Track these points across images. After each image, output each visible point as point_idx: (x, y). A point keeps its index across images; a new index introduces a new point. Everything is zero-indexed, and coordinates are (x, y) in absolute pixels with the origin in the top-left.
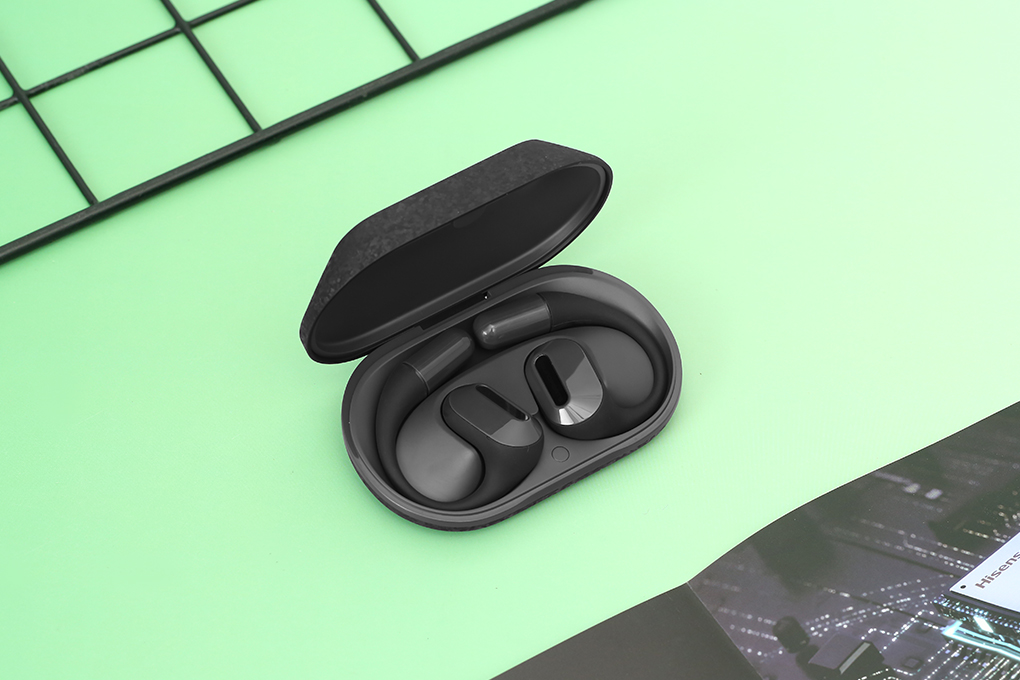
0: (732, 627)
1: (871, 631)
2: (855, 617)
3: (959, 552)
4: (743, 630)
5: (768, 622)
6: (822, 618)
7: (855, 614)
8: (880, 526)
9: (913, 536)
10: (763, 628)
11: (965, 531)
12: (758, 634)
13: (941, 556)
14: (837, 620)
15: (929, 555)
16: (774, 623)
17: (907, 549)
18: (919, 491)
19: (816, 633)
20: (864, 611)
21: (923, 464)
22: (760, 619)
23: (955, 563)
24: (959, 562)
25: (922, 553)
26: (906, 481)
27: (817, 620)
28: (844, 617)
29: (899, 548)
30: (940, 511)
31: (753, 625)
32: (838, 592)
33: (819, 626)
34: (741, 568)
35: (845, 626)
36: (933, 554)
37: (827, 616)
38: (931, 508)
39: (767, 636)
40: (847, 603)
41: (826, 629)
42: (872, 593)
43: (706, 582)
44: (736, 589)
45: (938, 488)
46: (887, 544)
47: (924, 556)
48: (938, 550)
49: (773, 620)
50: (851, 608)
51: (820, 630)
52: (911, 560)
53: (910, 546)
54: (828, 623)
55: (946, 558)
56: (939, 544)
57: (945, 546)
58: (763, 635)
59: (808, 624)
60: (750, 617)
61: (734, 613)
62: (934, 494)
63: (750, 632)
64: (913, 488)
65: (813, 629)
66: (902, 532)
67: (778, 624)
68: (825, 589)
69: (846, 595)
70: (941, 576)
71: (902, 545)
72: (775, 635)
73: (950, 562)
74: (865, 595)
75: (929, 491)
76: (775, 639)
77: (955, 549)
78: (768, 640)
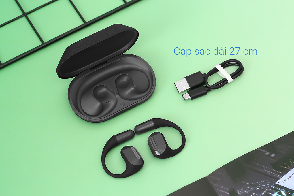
0: (217, 189)
1: (254, 194)
2: (250, 190)
3: (278, 172)
4: (220, 190)
5: (227, 189)
6: (241, 189)
7: (250, 189)
8: (258, 164)
9: (267, 167)
10: (225, 190)
11: (281, 166)
12: (224, 192)
13: (274, 173)
14: (245, 190)
15: (270, 173)
16: (229, 189)
17: (265, 171)
18: (269, 154)
19: (239, 193)
20: (252, 188)
21: (271, 147)
22: (225, 188)
23: (277, 176)
24: (278, 175)
25: (269, 172)
26: (266, 151)
27: (240, 190)
28: (247, 190)
29: (263, 171)
30: (274, 160)
31: (223, 189)
32: (246, 182)
33: (240, 191)
34: (221, 174)
35: (247, 192)
36: (272, 173)
37: (243, 189)
38: (272, 159)
39: (226, 193)
40: (248, 186)
41: (242, 193)
42: (255, 183)
43: (211, 177)
44: (219, 179)
45: (274, 154)
46: (260, 170)
47: (269, 173)
48: (273, 172)
49: (228, 189)
50: (249, 187)
51: (241, 193)
52: (265, 174)
53: (266, 170)
54: (243, 191)
55: (275, 174)
56: (273, 170)
57: (275, 171)
58: (225, 192)
59: (237, 190)
60: (222, 187)
61: (218, 186)
62: (273, 155)
63: (222, 191)
64: (267, 154)
65: (238, 192)
66: (264, 166)
67: (230, 190)
68: (243, 181)
69: (248, 183)
70: (273, 179)
71: (264, 170)
72: (229, 193)
73: (276, 175)
74: (253, 184)
75: (272, 154)
76: (229, 194)
77: (278, 171)
78: (227, 194)
